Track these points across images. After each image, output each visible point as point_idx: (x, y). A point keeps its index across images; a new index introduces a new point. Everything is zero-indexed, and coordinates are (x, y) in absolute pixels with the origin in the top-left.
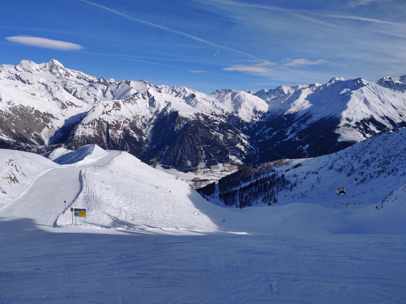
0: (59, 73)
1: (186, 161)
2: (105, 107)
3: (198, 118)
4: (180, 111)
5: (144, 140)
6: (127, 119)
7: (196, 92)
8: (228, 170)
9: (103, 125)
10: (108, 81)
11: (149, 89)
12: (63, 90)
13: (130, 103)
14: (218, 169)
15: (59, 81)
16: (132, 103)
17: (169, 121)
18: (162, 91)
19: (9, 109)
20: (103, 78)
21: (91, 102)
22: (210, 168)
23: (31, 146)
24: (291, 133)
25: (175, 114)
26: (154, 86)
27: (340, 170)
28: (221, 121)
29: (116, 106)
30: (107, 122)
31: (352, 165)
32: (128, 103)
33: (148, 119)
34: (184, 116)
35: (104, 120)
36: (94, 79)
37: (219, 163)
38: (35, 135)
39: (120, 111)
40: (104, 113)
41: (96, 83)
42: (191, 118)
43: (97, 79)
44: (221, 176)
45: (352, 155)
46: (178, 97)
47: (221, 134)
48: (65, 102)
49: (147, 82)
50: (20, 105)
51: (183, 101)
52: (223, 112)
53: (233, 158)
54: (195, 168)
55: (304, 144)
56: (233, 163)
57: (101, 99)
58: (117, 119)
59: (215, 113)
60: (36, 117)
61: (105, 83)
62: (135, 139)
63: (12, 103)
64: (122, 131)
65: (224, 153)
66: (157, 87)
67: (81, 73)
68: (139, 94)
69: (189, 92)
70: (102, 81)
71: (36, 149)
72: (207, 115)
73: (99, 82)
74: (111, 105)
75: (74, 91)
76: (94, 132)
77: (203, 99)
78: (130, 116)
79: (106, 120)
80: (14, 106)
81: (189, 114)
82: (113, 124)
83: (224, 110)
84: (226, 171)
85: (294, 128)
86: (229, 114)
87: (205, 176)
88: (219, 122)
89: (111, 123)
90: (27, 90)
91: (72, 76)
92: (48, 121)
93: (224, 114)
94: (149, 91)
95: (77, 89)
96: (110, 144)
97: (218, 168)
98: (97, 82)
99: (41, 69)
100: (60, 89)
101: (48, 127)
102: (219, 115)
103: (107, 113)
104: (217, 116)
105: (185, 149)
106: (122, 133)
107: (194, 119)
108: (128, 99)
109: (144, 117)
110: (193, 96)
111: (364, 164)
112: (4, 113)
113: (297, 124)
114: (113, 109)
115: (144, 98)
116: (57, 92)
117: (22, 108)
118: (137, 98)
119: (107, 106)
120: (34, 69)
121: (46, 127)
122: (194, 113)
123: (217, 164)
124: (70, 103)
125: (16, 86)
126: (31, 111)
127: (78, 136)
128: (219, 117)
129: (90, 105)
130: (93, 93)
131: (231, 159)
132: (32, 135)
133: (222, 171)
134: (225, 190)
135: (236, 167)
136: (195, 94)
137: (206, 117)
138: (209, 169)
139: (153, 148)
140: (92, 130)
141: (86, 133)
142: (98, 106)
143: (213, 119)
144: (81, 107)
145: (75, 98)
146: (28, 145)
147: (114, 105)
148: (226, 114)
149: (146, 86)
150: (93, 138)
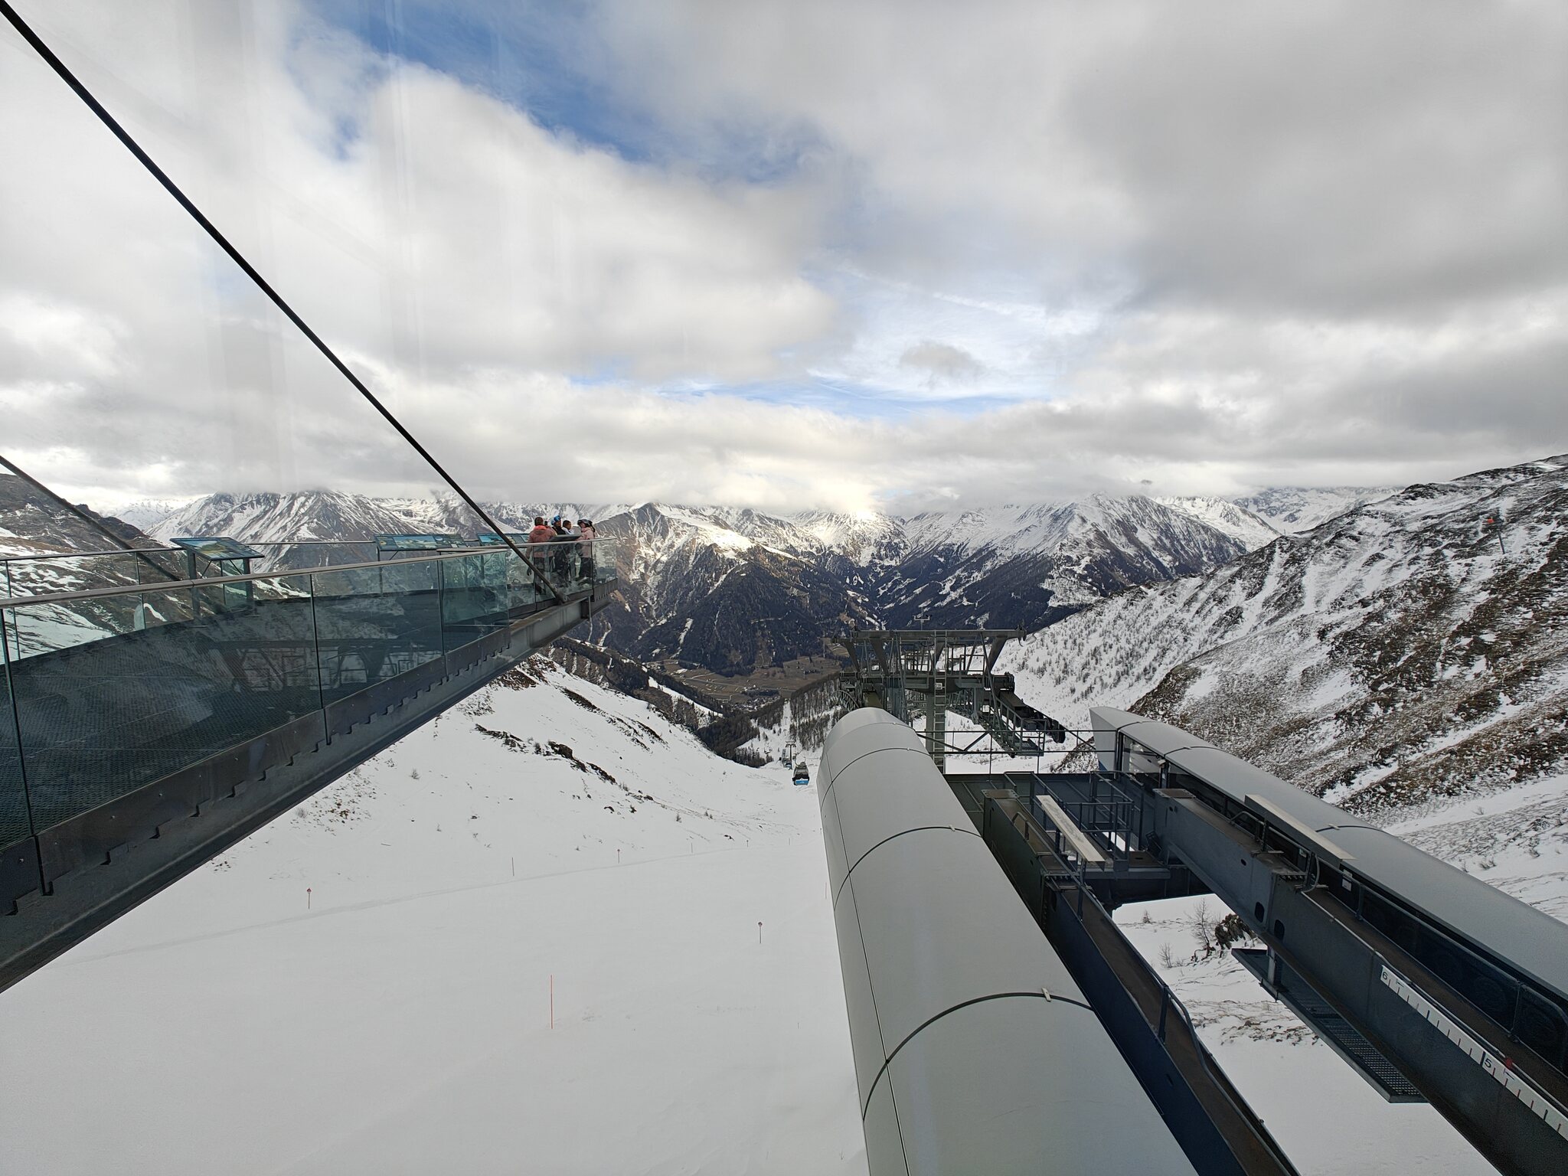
3: (756, 560)
4: (718, 546)
5: (641, 608)
22: (781, 667)
24: (953, 588)
27: (1042, 671)
31: (1064, 659)
34: (727, 556)
37: (802, 656)
42: (742, 560)
45: (1065, 638)
52: (811, 546)
54: (750, 667)
55: (979, 614)
59: (793, 547)
65: (813, 633)
72: (776, 552)
81: (738, 551)
83: (812, 541)
85: (959, 579)
86: (822, 549)
93: (814, 551)
102: (803, 553)
104: (797, 554)
107: (747, 563)
111: (1090, 658)
113: (964, 570)
122: (748, 550)
123: (796, 658)
128: (801, 557)
131: (826, 647)
134: (804, 715)
143: (790, 561)
148: (818, 549)
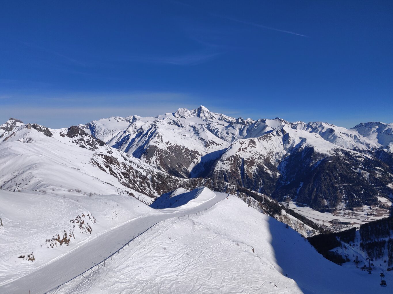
0: (205, 116)
1: (323, 200)
2: (241, 144)
3: (337, 154)
4: (316, 147)
5: (278, 176)
6: (261, 155)
7: (335, 126)
8: (376, 214)
9: (239, 161)
10: (245, 121)
11: (284, 126)
12: (208, 131)
13: (264, 140)
14: (363, 212)
15: (205, 123)
16: (266, 140)
17: (304, 157)
18: (298, 127)
19: (167, 148)
20: (241, 118)
21: (229, 140)
22: (352, 210)
23: (179, 179)
25: (310, 150)
26: (289, 123)
28: (366, 157)
29: (251, 143)
30: (243, 158)
32: (263, 140)
33: (282, 155)
34: (321, 152)
35: (240, 156)
36: (233, 119)
37: (364, 205)
38: (184, 169)
39: (255, 147)
40: (240, 150)
41: (234, 123)
42: (329, 154)
43: (236, 119)
44: (367, 220)
46: (314, 133)
47: (366, 172)
48: (208, 141)
49: (282, 119)
50: (175, 144)
51: (320, 136)
52: (369, 147)
53: (383, 200)
54: (334, 208)
56: (383, 206)
57: (238, 138)
58: (252, 155)
59: (358, 148)
60: (185, 154)
61: (243, 123)
62: (269, 175)
63: (169, 143)
64: (257, 167)
65: (371, 193)
66: (292, 124)
67: (223, 115)
68: (274, 132)
69: (326, 126)
70: (240, 121)
71: (182, 182)
72: (348, 150)
73: (237, 122)
74: (247, 143)
75: (216, 131)
76: (231, 167)
77: (342, 133)
78: (264, 153)
79: (242, 156)
80: (171, 145)
81: (327, 150)
82: (248, 160)
83: (370, 144)
84: (374, 214)
86: (376, 149)
87: (346, 218)
88: (363, 158)
89: (247, 160)
90: (180, 132)
91: (215, 118)
92: (195, 158)
93: (370, 150)
94: (284, 128)
95: (218, 129)
96: (245, 179)
97: (363, 210)
98: (236, 122)
99: (191, 114)
100: (205, 130)
101: (194, 163)
102: (364, 151)
103: (243, 150)
104: (360, 151)
105: (321, 187)
106: (257, 168)
107: (332, 155)
108: (263, 137)
109: (278, 153)
110: (332, 131)
112: (163, 151)
114: (249, 146)
115: (279, 135)
116: (203, 133)
117: (176, 147)
118: (272, 135)
119: (243, 144)
120: (187, 115)
121: (193, 162)
122: (332, 149)
123: (361, 206)
124: (212, 142)
125: (173, 130)
126: (182, 150)
127: (217, 171)
128: (363, 153)
129: (229, 143)
130: (232, 132)
131: (380, 201)
132: (182, 169)
133: (368, 215)
135: (388, 211)
136: (334, 128)
137: (346, 153)
138: (350, 211)
139: (287, 184)
140: (230, 166)
141: (224, 169)
142: (235, 143)
143: (356, 155)
144: (221, 145)
145: (217, 137)
146: (177, 178)
147: (249, 142)
148: (373, 149)
149: (281, 123)
150: (230, 173)
